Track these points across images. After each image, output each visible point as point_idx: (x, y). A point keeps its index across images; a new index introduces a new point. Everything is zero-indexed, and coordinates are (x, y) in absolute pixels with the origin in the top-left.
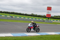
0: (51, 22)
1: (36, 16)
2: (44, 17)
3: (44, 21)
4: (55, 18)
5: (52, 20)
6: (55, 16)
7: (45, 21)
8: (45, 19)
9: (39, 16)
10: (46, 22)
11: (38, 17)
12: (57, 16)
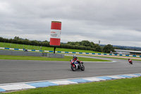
0: (61, 57)
1: (26, 43)
2: (46, 45)
3: (44, 55)
4: (70, 48)
5: (63, 52)
6: (69, 43)
7: (47, 53)
8: (47, 51)
9: (34, 43)
10: (50, 57)
11: (31, 45)
12: (73, 44)
